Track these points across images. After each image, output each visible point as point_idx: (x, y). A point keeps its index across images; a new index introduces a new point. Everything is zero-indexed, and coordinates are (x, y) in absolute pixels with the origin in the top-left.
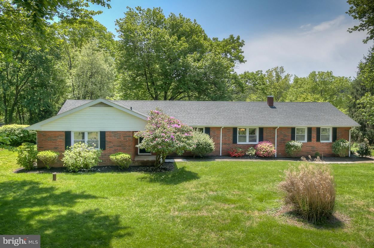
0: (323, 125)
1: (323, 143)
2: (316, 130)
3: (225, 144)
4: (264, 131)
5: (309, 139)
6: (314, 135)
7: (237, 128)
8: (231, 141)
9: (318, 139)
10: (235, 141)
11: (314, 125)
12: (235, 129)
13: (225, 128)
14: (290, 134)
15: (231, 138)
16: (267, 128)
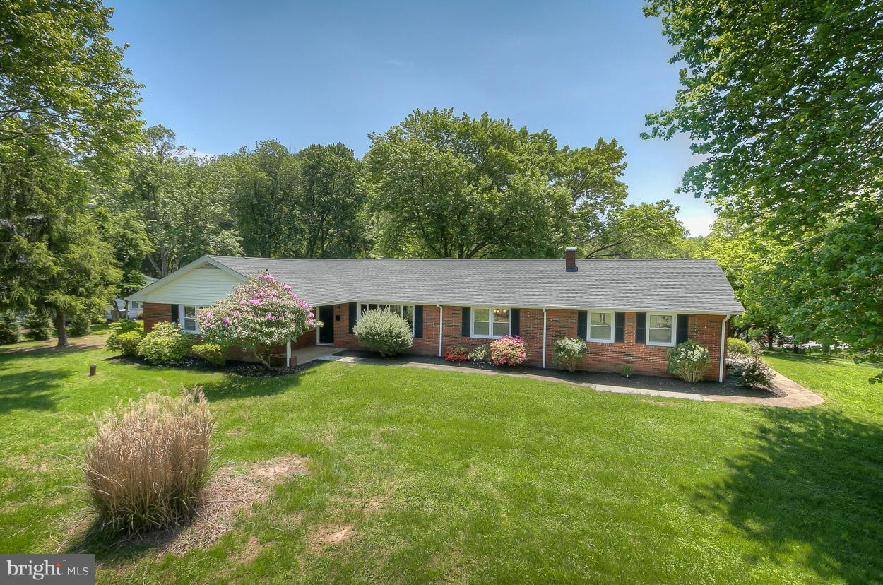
0: (654, 309)
1: (652, 347)
2: (635, 318)
3: (449, 336)
4: (521, 316)
5: (620, 336)
6: (630, 328)
7: (470, 308)
8: (460, 332)
9: (640, 338)
10: (466, 331)
11: (632, 306)
12: (466, 311)
13: (447, 308)
14: (576, 325)
15: (460, 326)
16: (526, 310)
